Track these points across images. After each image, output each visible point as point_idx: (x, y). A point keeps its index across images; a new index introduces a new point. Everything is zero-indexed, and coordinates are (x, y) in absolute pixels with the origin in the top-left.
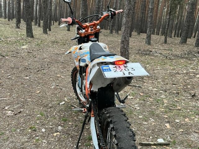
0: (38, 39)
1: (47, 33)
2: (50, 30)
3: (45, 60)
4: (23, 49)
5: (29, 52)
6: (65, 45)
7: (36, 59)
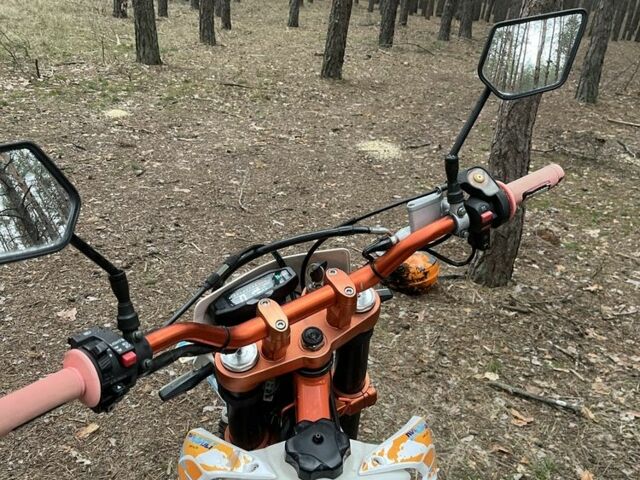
0: (176, 69)
1: (213, 43)
2: (227, 25)
3: (176, 189)
4: (108, 123)
5: (123, 145)
6: (268, 98)
7: (140, 184)
